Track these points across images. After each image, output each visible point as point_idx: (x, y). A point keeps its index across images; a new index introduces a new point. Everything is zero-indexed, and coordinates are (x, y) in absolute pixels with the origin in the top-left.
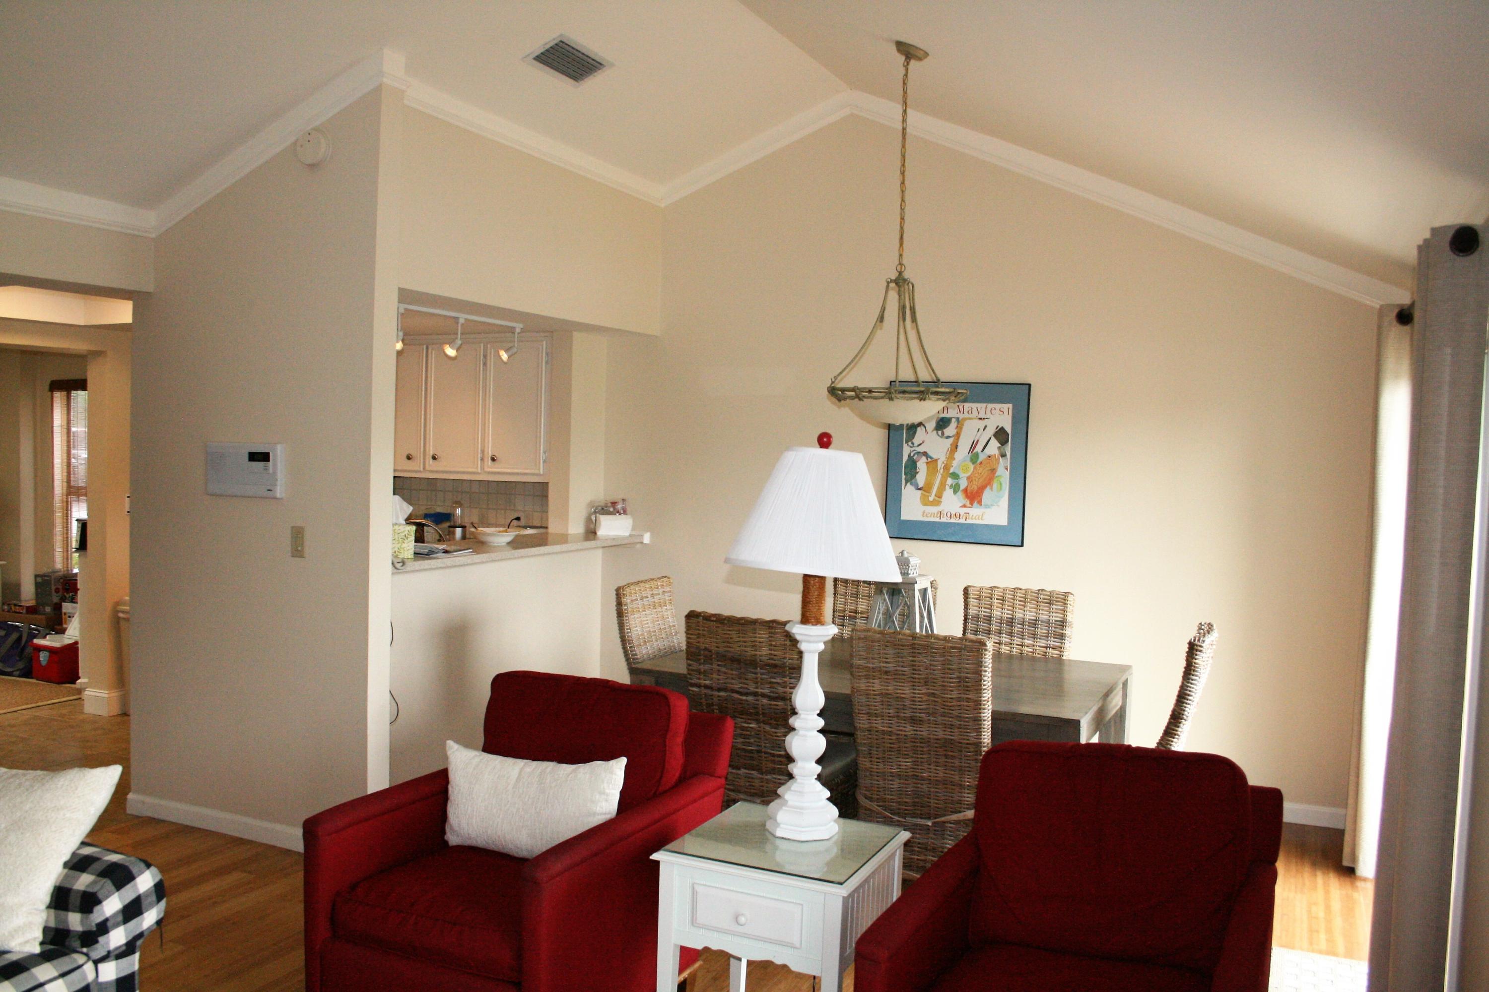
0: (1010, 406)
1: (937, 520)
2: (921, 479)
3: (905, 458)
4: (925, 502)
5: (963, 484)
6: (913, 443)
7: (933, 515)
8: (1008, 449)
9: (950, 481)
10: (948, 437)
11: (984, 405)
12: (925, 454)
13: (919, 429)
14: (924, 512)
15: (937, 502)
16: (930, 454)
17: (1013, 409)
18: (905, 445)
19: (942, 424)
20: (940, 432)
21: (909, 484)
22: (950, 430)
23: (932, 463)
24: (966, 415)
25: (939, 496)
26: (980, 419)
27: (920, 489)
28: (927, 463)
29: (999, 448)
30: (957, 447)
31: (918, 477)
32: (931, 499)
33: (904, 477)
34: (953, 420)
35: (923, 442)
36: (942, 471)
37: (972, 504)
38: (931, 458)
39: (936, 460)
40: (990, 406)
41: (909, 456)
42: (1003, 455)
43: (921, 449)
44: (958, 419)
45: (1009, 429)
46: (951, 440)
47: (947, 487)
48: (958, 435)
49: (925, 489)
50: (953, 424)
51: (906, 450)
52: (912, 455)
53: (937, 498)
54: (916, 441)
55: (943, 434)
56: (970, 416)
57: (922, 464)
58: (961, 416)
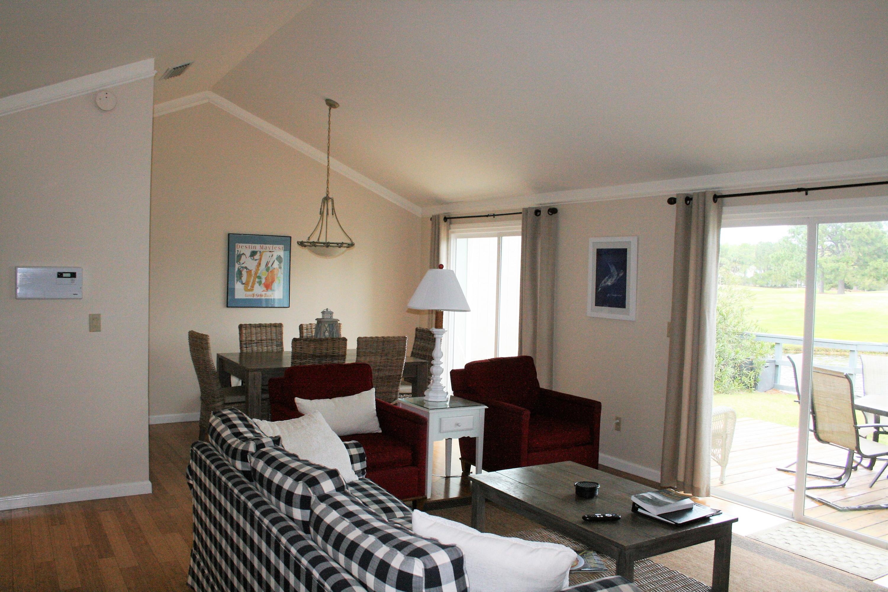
0: (283, 246)
1: (252, 298)
2: (244, 279)
3: (236, 270)
4: (246, 290)
5: (263, 281)
6: (240, 263)
7: (249, 295)
8: (282, 265)
9: (257, 280)
10: (256, 260)
11: (271, 246)
12: (246, 268)
13: (243, 256)
14: (246, 294)
15: (252, 290)
16: (249, 268)
17: (284, 247)
18: (236, 264)
19: (253, 254)
20: (252, 258)
21: (238, 282)
22: (257, 257)
23: (249, 272)
24: (264, 250)
25: (252, 287)
26: (270, 252)
27: (244, 284)
28: (247, 272)
29: (278, 264)
30: (260, 264)
31: (242, 278)
32: (249, 288)
33: (236, 278)
34: (258, 252)
35: (245, 262)
36: (254, 275)
37: (267, 290)
38: (249, 269)
39: (251, 271)
40: (275, 246)
41: (239, 269)
42: (280, 268)
43: (243, 265)
44: (260, 252)
45: (282, 256)
46: (257, 261)
47: (256, 283)
48: (260, 259)
49: (246, 284)
50: (258, 254)
51: (237, 266)
52: (240, 268)
53: (252, 288)
54: (242, 262)
55: (254, 258)
56: (266, 250)
57: (244, 273)
58: (262, 250)
